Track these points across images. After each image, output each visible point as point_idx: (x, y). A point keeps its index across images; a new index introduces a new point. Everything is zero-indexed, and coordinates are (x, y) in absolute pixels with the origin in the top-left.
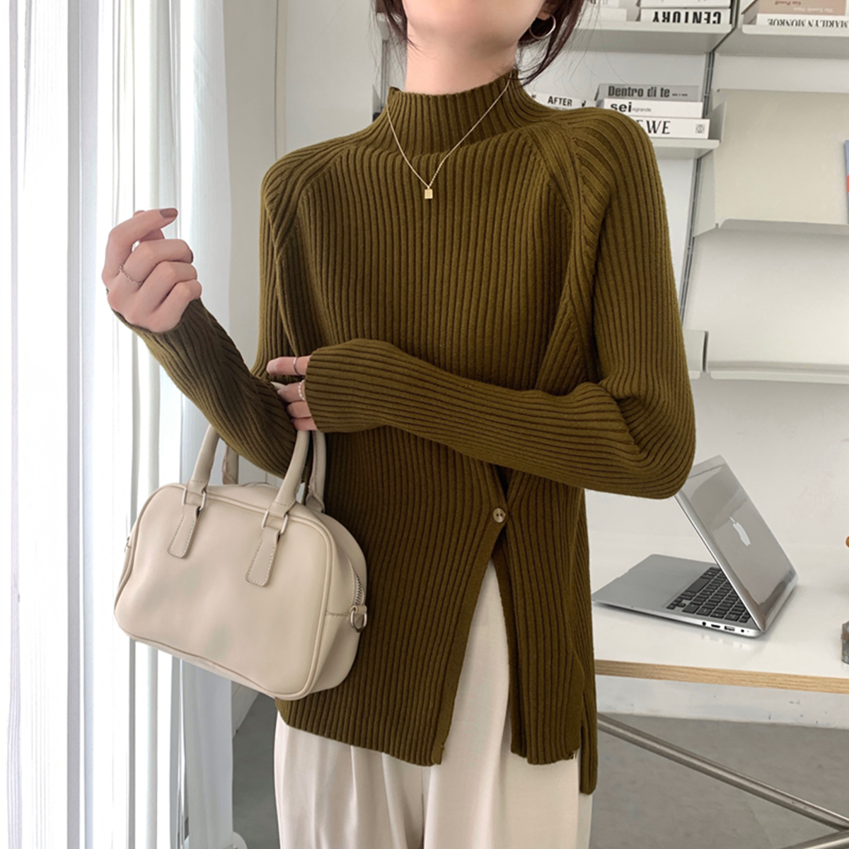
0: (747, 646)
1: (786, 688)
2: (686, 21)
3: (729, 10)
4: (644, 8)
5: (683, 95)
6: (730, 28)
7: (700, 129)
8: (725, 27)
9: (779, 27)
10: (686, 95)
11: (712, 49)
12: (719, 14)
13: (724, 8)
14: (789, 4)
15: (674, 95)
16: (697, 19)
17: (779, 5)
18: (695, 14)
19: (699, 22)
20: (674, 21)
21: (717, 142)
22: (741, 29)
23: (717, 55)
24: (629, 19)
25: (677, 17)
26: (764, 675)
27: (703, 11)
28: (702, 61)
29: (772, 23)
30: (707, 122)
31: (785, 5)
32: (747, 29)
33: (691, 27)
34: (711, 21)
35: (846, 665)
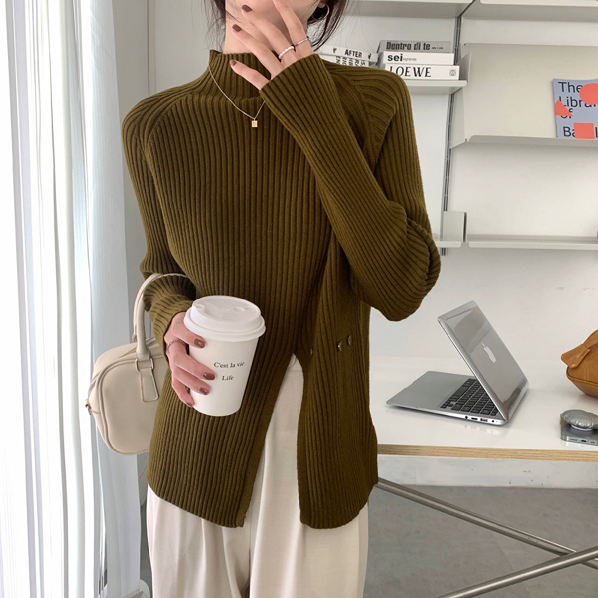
0: (497, 431)
1: (524, 459)
5: (440, 48)
7: (453, 73)
10: (442, 48)
15: (433, 48)
21: (466, 81)
23: (463, 19)
28: (453, 23)
30: (457, 68)
35: (563, 441)
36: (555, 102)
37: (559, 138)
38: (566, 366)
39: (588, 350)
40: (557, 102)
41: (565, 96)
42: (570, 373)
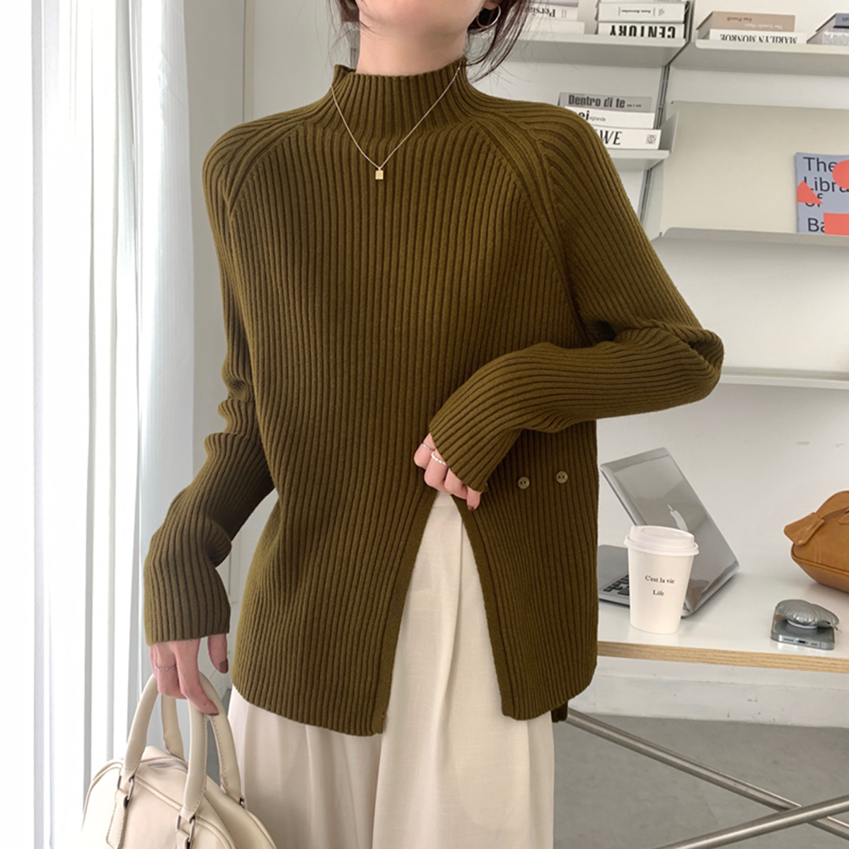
1: (716, 663)
2: (642, 35)
3: (683, 25)
4: (602, 22)
5: (637, 106)
6: (683, 42)
7: (650, 140)
8: (679, 41)
9: (731, 42)
10: (640, 106)
11: (668, 63)
12: (674, 29)
13: (679, 23)
14: (740, 20)
15: (629, 106)
16: (652, 33)
17: (731, 21)
18: (651, 28)
19: (654, 36)
20: (630, 35)
21: (668, 151)
22: (694, 44)
23: (672, 68)
24: (587, 32)
25: (633, 31)
26: (694, 650)
27: (658, 26)
28: (658, 73)
29: (724, 38)
30: (658, 133)
31: (737, 21)
32: (700, 44)
33: (647, 41)
34: (666, 36)
35: (774, 642)
36: (799, 183)
37: (800, 233)
38: (792, 543)
39: (823, 521)
40: (802, 184)
41: (812, 176)
42: (796, 553)
